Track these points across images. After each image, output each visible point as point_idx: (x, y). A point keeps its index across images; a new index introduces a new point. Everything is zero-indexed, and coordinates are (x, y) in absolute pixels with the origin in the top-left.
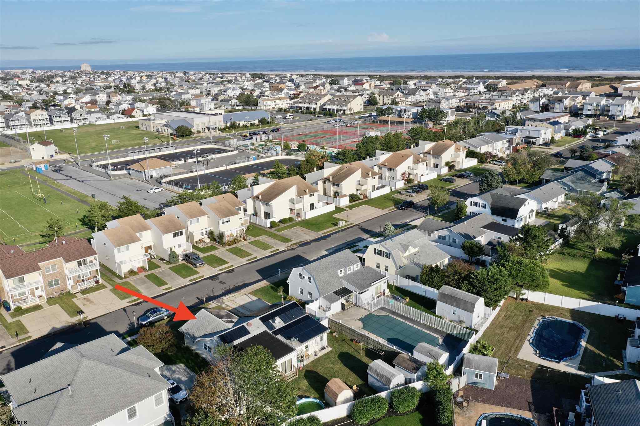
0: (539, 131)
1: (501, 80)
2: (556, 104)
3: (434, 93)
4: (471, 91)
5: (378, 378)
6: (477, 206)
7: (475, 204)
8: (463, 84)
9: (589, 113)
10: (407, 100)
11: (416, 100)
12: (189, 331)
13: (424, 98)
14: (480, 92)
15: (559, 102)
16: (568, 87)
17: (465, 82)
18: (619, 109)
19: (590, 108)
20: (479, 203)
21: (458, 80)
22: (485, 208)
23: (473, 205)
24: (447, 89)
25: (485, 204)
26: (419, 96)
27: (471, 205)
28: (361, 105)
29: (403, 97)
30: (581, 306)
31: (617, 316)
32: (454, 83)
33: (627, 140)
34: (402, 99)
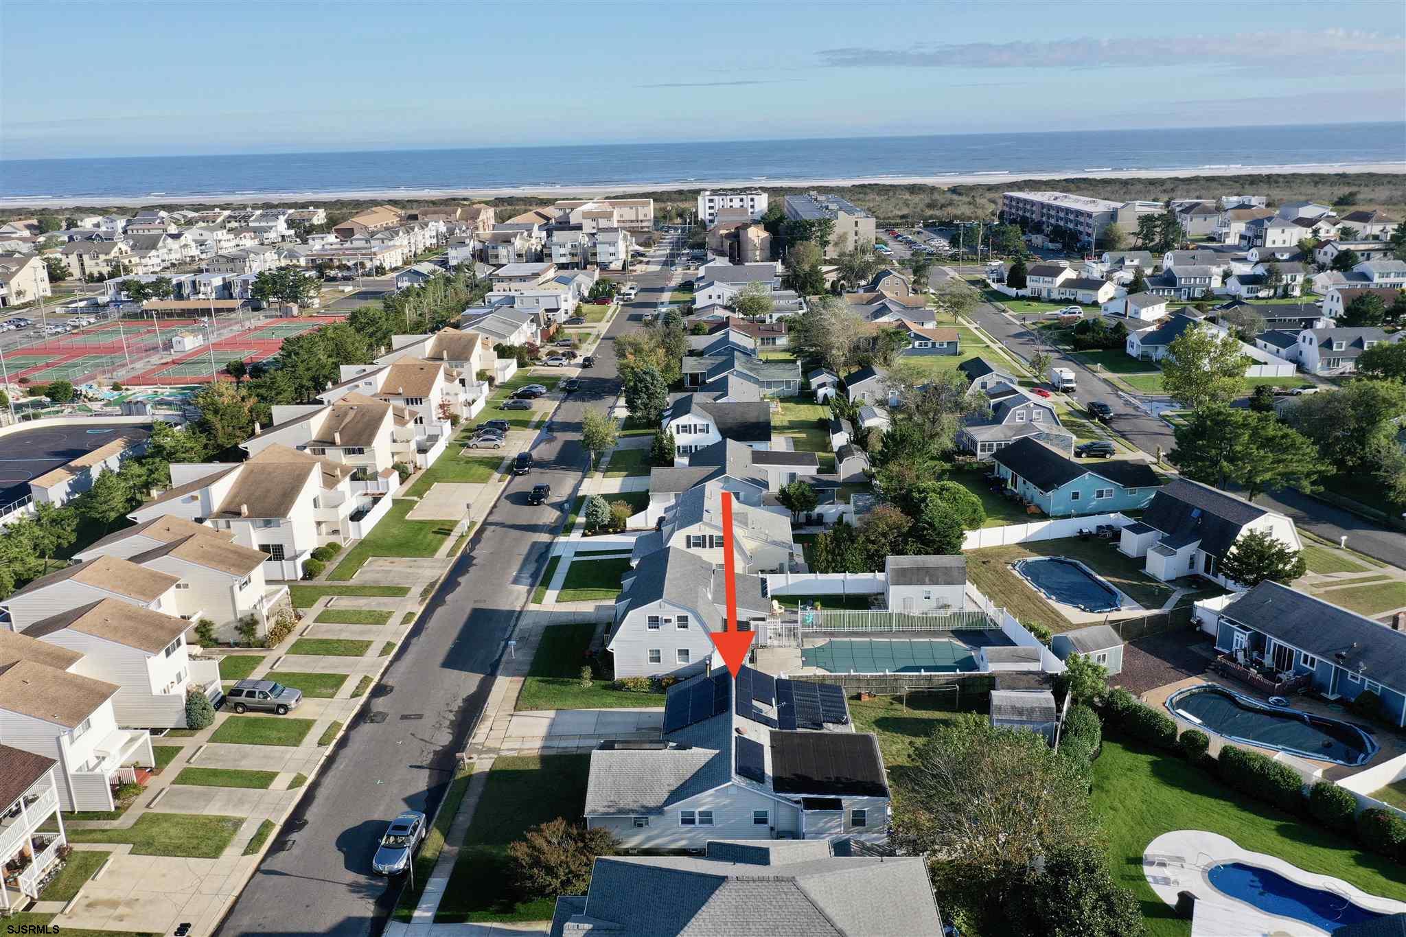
0: (556, 296)
1: (311, 208)
2: (500, 248)
3: (196, 241)
4: (265, 235)
5: (1024, 718)
6: (690, 432)
7: (686, 429)
8: (229, 222)
9: (563, 260)
10: (143, 261)
11: (163, 261)
12: (622, 806)
13: (178, 256)
14: (283, 236)
15: (505, 244)
16: (461, 219)
17: (230, 216)
18: (612, 250)
19: (562, 251)
20: (695, 426)
21: (211, 213)
22: (708, 432)
23: (683, 431)
24: (219, 233)
25: (708, 425)
26: (165, 250)
27: (678, 433)
28: (42, 280)
29: (132, 256)
30: (1029, 534)
31: (1081, 531)
32: (204, 220)
33: (710, 297)
34: (132, 260)
